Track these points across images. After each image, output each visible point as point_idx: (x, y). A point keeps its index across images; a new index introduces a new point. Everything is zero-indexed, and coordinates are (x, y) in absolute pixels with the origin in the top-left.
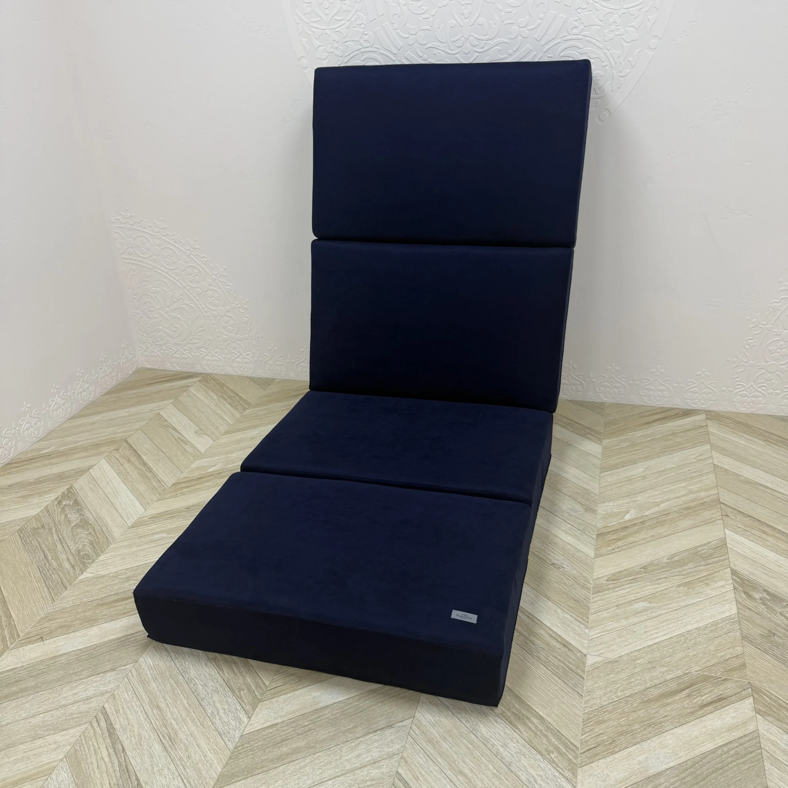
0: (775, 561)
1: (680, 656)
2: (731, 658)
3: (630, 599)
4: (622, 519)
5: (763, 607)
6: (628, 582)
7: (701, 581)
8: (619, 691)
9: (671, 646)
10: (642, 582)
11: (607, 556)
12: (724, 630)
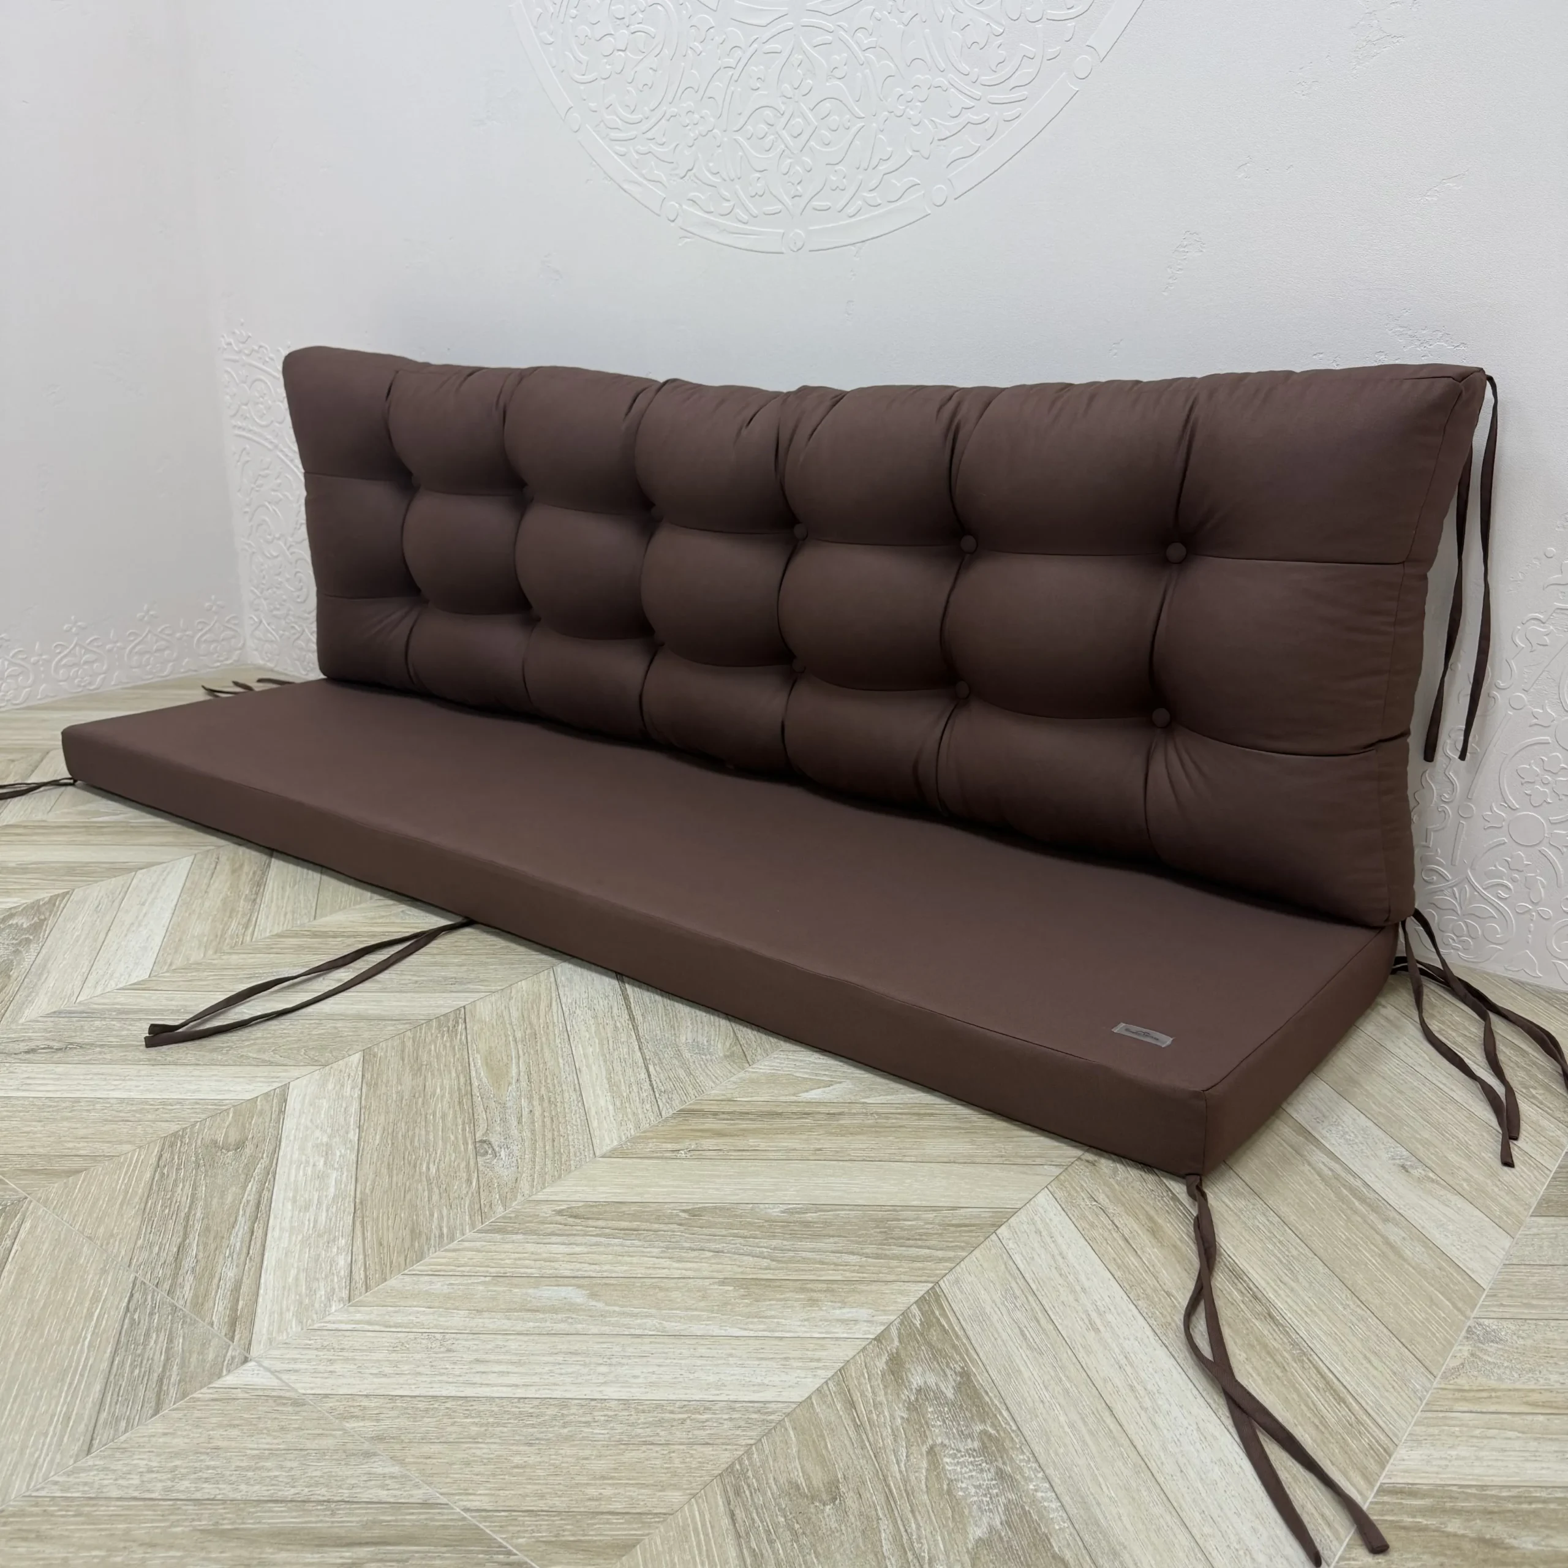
0: (1097, 1310)
1: (478, 1452)
2: (618, 1514)
3: (551, 1272)
4: (794, 1095)
5: (901, 1413)
6: (607, 1231)
7: (803, 1290)
8: (193, 1476)
9: (491, 1420)
10: (636, 1242)
11: (639, 1160)
12: (696, 1432)
